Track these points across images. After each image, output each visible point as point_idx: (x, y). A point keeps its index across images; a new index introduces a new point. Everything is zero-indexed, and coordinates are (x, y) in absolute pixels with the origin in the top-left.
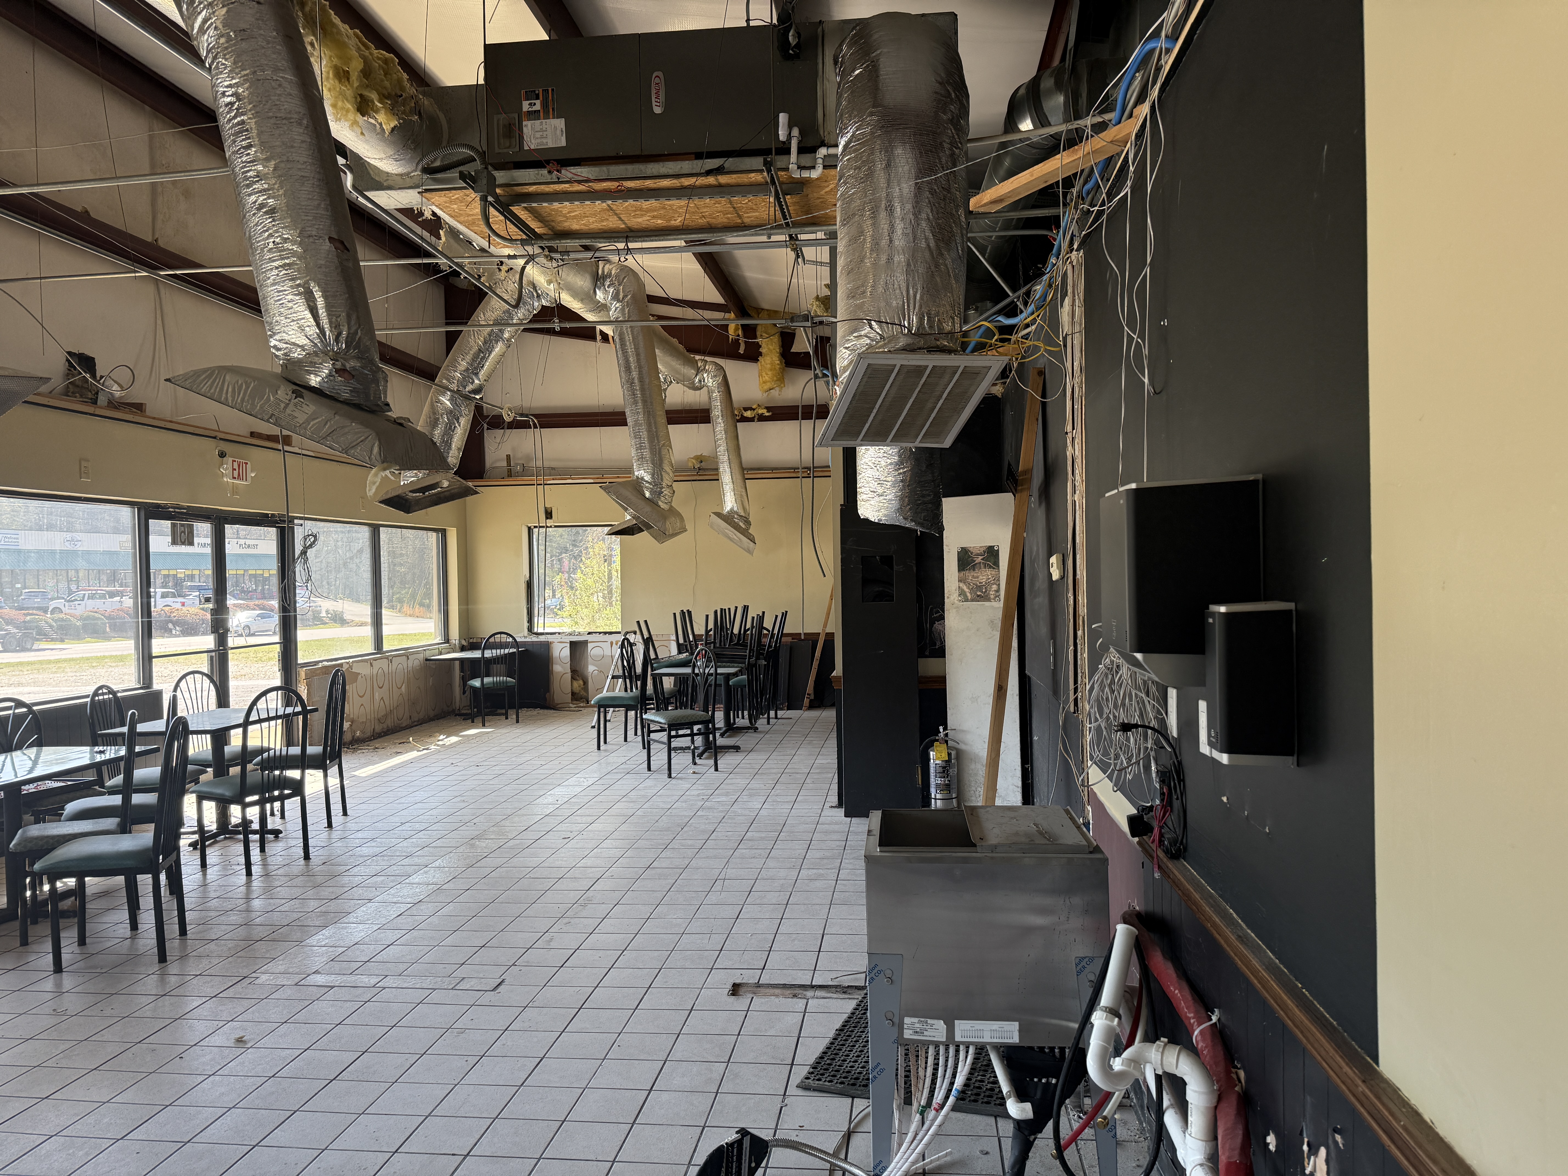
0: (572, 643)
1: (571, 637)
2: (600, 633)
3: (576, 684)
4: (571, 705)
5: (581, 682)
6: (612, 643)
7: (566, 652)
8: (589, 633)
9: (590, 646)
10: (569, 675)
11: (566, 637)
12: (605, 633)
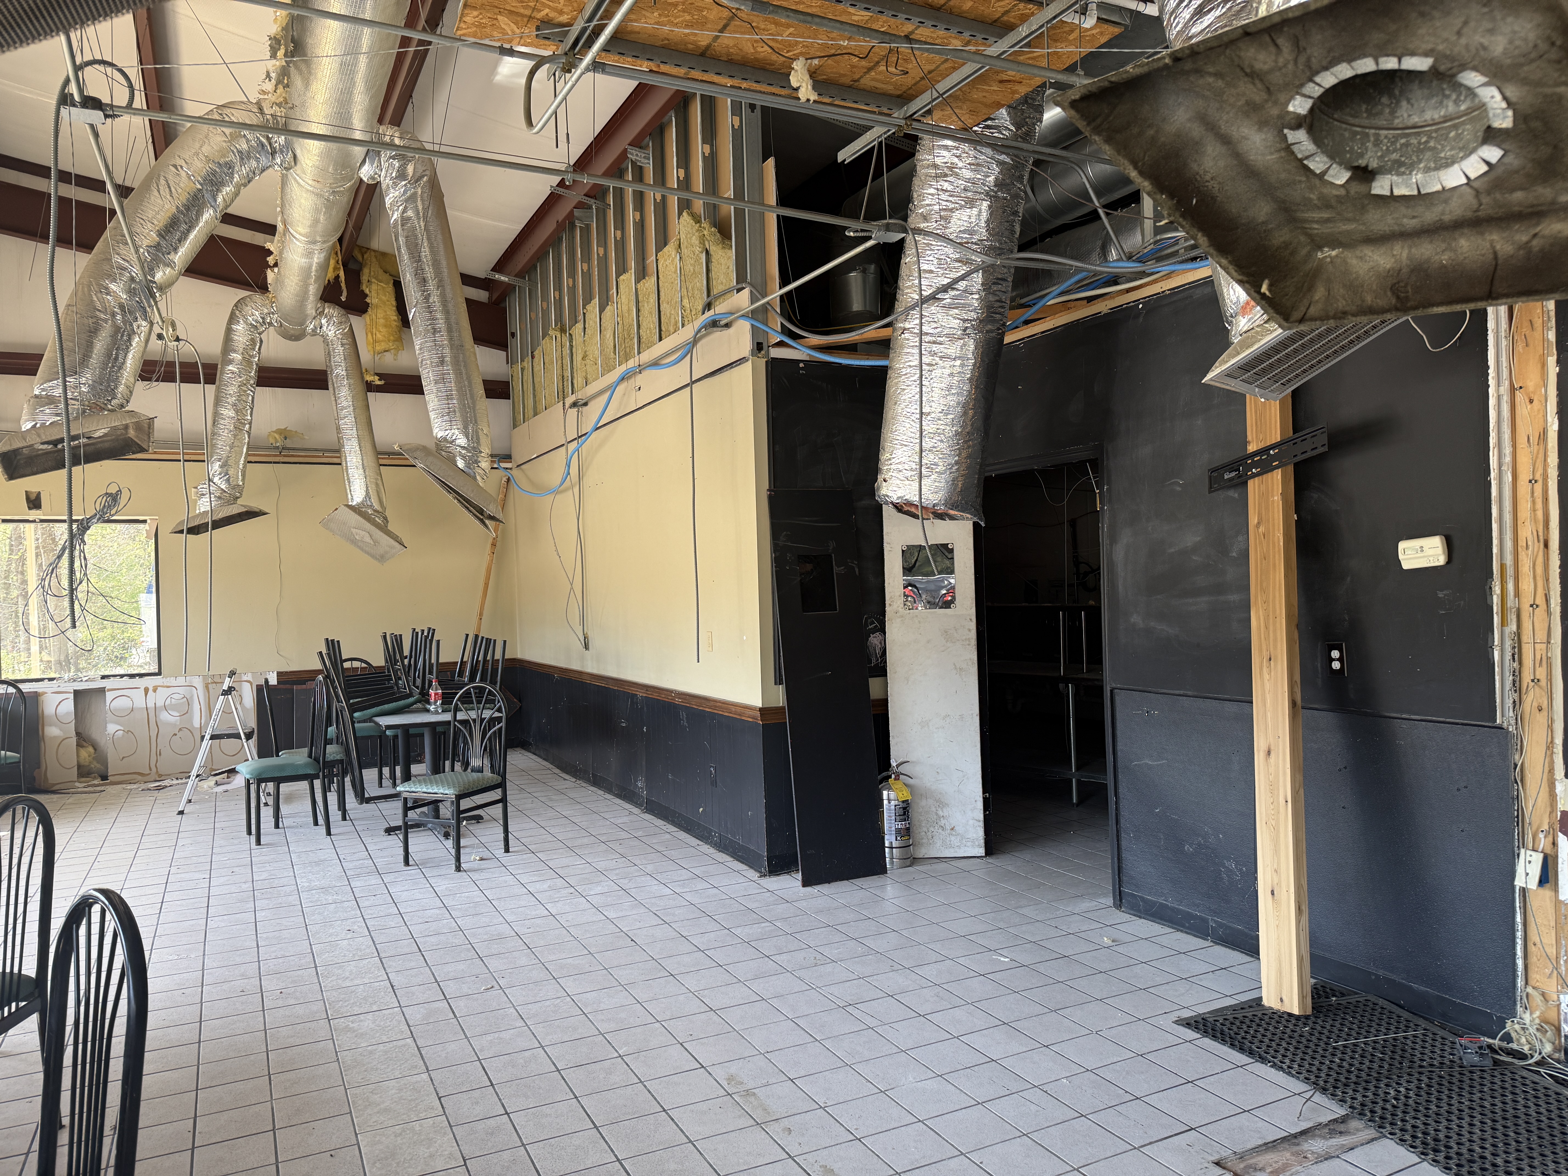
0: (77, 693)
1: (75, 684)
2: (122, 676)
3: (84, 753)
4: (77, 784)
5: (91, 749)
6: (146, 690)
7: (68, 706)
8: (103, 677)
9: (109, 696)
10: (74, 740)
11: (67, 684)
12: (132, 676)
